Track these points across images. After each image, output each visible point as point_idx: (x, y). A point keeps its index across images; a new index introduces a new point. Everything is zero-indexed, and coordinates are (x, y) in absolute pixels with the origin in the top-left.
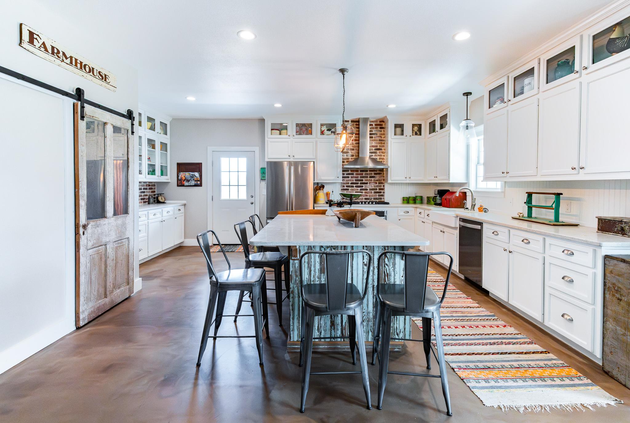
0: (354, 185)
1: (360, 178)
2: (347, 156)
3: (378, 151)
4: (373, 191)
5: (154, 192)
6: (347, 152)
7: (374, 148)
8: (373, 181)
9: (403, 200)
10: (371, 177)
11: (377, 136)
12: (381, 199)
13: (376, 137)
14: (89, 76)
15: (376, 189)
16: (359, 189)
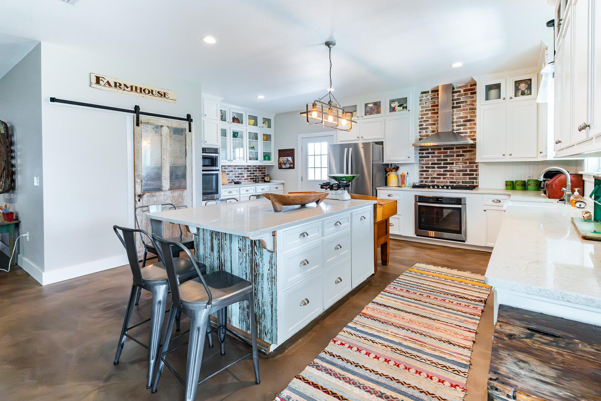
0: (436, 166)
1: (444, 157)
2: (426, 132)
3: (468, 123)
4: (461, 173)
5: (265, 173)
6: (426, 128)
7: (462, 120)
8: (461, 161)
9: (506, 185)
10: (457, 156)
11: (466, 104)
12: (473, 182)
13: (466, 106)
14: (149, 96)
15: (466, 171)
16: (442, 170)
